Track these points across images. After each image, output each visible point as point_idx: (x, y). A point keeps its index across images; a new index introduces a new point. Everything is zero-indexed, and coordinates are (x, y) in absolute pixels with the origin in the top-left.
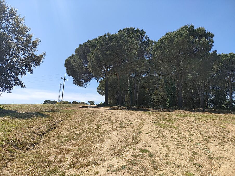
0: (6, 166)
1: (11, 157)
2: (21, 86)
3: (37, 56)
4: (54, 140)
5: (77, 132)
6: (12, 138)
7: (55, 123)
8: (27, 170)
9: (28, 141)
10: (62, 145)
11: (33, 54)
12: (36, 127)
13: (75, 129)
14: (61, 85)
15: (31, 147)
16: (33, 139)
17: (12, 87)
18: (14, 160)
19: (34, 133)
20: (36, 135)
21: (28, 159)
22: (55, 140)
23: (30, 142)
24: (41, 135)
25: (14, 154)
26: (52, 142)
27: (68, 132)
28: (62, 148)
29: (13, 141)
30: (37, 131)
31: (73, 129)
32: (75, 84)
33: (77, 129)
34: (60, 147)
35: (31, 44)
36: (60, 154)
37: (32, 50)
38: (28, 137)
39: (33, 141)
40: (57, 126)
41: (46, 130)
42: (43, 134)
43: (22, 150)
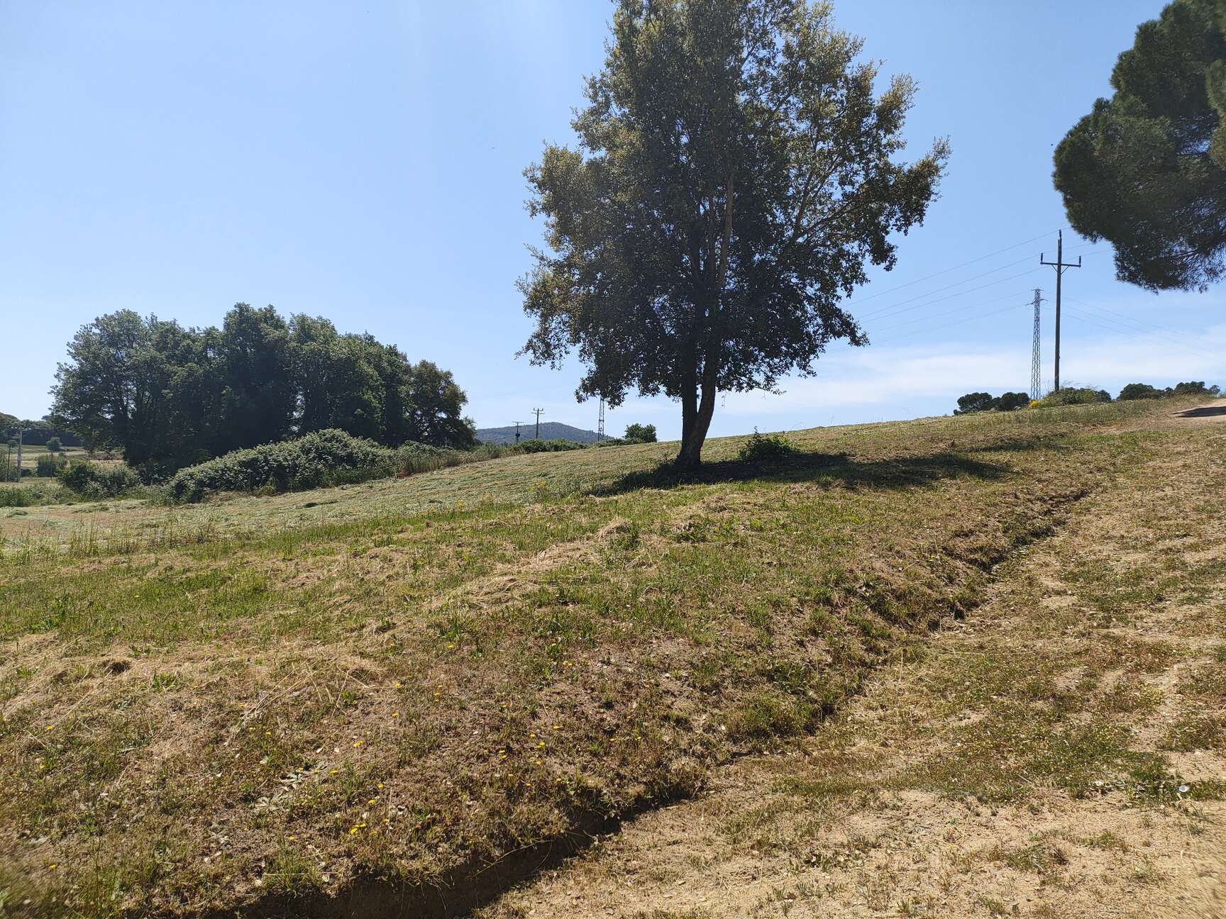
0: (860, 690)
1: (873, 656)
2: (848, 339)
3: (910, 171)
4: (1058, 593)
5: (1190, 558)
6: (859, 573)
7: (1046, 507)
8: (953, 722)
9: (930, 591)
10: (1108, 620)
11: (888, 169)
12: (953, 527)
13: (1177, 543)
14: (1037, 301)
15: (948, 621)
16: (951, 580)
17: (813, 350)
18: (887, 668)
19: (950, 553)
20: (959, 563)
21: (947, 674)
22: (1065, 592)
23: (939, 597)
24: (985, 567)
25: (882, 644)
26: (1053, 603)
27: (1136, 556)
28: (1117, 640)
29: (867, 585)
30: (961, 545)
31: (1163, 537)
32: (1132, 278)
33: (1190, 540)
34: (1104, 631)
35: (871, 120)
36: (1112, 665)
37: (879, 151)
38: (925, 572)
39: (952, 592)
40: (1059, 523)
41: (1004, 542)
42: (995, 561)
43: (910, 629)
